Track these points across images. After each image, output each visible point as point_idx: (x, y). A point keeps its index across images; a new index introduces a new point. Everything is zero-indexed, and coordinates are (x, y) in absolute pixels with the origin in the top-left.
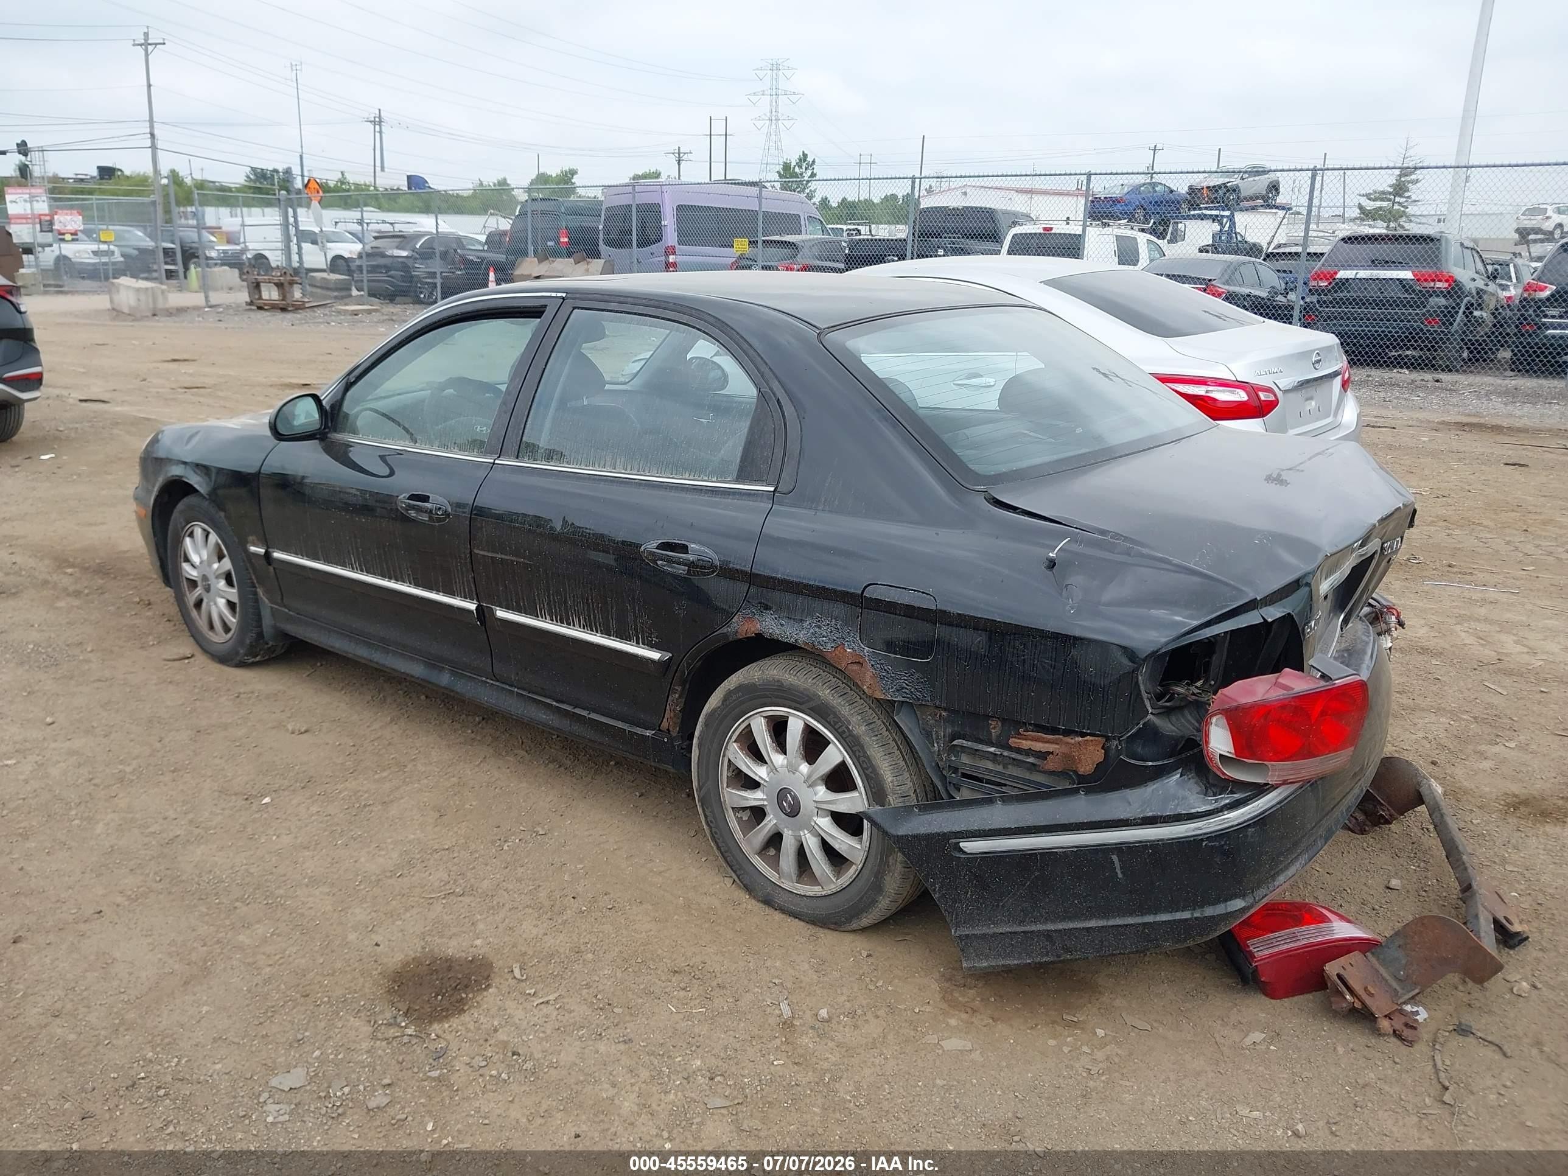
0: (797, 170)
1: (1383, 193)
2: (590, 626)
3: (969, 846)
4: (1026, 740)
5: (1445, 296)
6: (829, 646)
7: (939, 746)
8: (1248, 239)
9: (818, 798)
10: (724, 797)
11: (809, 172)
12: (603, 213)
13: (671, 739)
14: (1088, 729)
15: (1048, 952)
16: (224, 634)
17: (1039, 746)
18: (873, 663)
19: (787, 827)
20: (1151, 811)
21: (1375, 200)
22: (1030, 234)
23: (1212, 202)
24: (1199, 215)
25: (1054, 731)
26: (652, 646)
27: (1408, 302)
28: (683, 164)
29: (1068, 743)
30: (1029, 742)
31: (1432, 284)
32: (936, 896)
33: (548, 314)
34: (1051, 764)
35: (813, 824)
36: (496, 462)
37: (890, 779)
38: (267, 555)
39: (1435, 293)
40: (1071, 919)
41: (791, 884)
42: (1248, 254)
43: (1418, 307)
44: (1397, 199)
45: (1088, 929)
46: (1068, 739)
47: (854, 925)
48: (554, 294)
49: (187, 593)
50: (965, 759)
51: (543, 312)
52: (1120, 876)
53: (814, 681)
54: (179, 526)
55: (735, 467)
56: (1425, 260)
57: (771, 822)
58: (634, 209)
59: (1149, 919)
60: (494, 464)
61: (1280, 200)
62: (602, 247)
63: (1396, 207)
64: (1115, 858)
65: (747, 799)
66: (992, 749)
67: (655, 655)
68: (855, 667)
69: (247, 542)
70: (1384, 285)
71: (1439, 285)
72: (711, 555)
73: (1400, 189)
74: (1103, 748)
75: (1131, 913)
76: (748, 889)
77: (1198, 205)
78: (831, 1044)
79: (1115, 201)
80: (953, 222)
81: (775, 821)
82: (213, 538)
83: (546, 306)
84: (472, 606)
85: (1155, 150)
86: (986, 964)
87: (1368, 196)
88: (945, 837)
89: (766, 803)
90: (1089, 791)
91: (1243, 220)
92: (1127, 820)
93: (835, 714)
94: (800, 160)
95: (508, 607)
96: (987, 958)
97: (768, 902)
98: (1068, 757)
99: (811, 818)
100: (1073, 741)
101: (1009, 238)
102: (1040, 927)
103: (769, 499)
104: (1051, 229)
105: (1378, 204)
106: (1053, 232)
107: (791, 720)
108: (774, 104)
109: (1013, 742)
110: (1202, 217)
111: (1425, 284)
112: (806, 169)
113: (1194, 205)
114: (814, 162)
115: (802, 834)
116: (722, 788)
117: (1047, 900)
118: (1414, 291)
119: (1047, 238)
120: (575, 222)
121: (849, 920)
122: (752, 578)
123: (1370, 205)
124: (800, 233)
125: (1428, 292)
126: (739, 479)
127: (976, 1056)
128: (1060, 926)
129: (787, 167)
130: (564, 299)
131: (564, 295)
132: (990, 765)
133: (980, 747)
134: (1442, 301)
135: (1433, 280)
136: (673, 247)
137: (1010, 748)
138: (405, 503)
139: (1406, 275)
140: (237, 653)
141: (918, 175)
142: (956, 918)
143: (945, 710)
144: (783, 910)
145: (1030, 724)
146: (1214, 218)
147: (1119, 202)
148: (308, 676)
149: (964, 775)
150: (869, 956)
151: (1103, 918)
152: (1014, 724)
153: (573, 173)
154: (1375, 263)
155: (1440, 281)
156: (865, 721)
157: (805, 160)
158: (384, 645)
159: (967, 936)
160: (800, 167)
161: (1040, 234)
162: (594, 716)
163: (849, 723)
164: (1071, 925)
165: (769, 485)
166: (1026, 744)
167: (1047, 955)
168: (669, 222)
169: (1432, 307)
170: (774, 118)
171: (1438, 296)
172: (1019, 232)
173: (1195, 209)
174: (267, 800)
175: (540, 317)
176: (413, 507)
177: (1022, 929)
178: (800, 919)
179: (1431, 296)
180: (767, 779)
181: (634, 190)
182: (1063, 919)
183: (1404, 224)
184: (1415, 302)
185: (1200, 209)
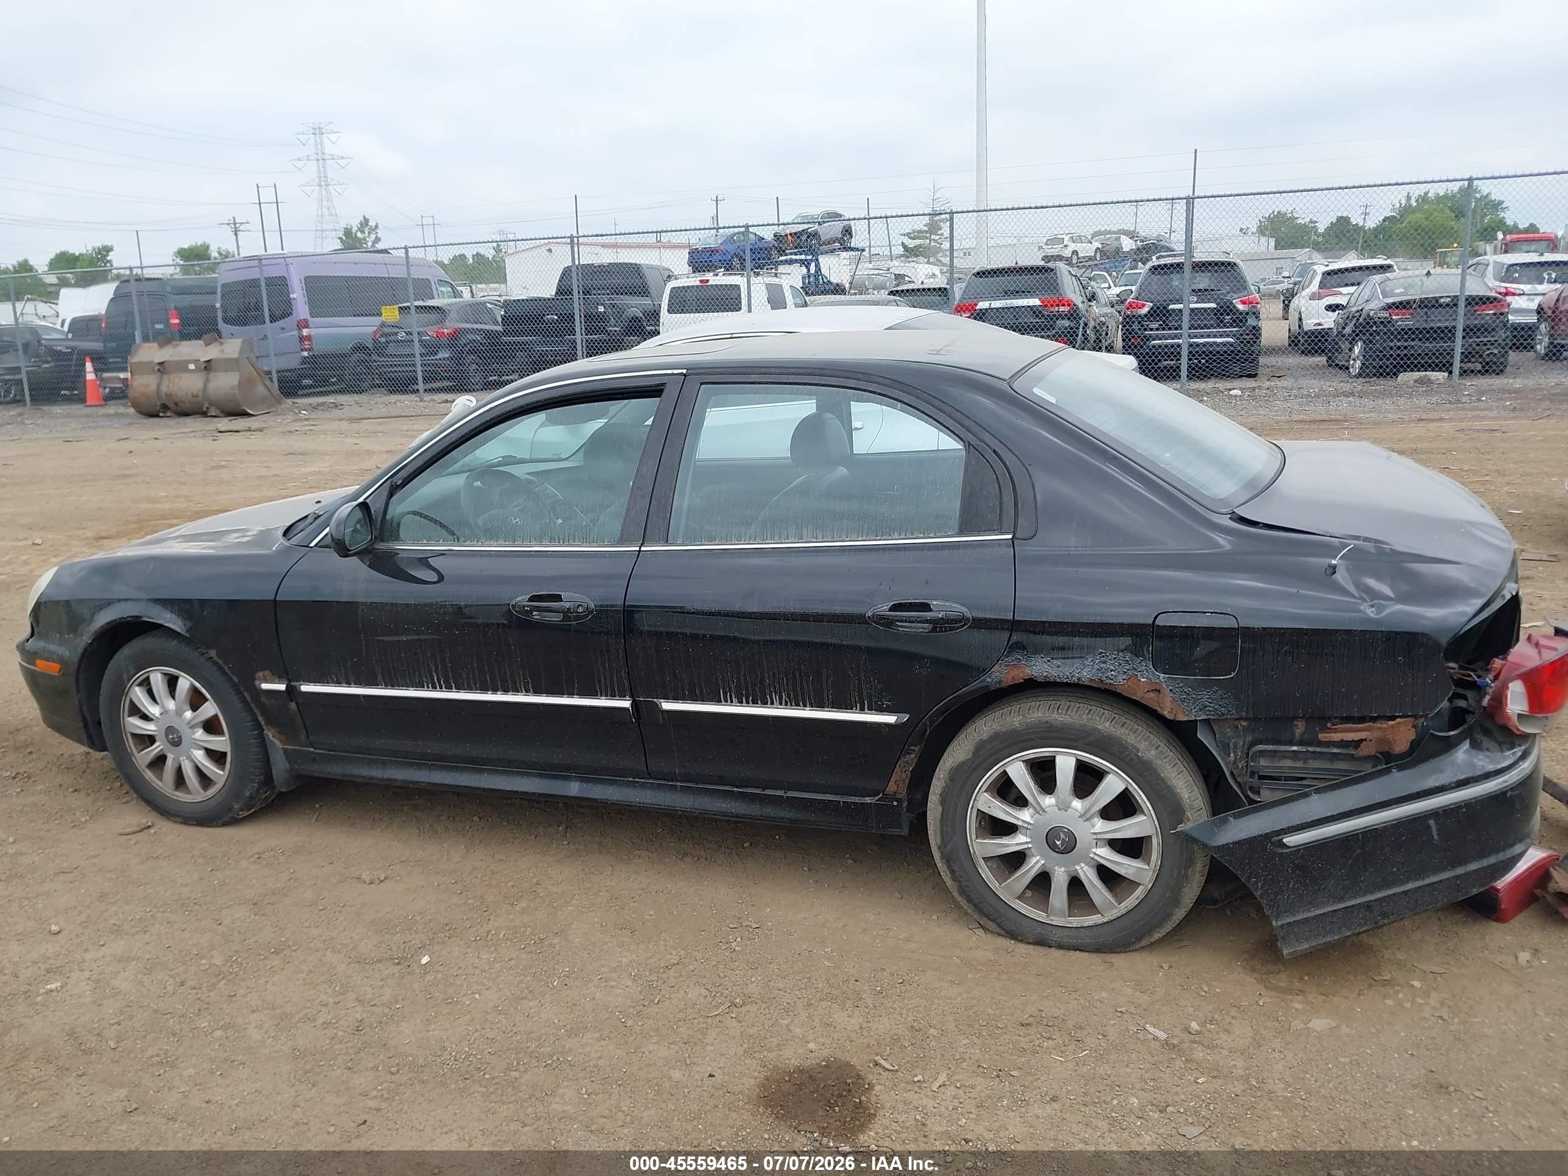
0: (359, 235)
1: (920, 232)
2: (797, 701)
3: (1291, 840)
4: (1335, 732)
5: (1069, 319)
6: (1120, 678)
7: (1236, 756)
8: (832, 280)
9: (1097, 829)
10: (973, 848)
11: (373, 237)
12: (219, 291)
13: (899, 801)
14: (1400, 712)
15: (1366, 922)
16: (202, 792)
17: (1350, 736)
18: (1171, 688)
19: (1058, 865)
20: (1462, 774)
21: (913, 238)
22: (683, 287)
23: (796, 248)
24: (786, 261)
25: (1362, 720)
26: (881, 710)
27: (1040, 326)
28: (240, 234)
29: (1380, 728)
30: (1339, 735)
31: (1057, 309)
32: (1257, 894)
33: (670, 393)
34: (1365, 750)
35: (1092, 855)
36: (643, 549)
37: (1186, 796)
38: (291, 691)
39: (1061, 316)
40: (1389, 886)
41: (1063, 919)
42: (833, 293)
43: (1048, 329)
44: (933, 237)
45: (1405, 893)
46: (1378, 725)
47: (1144, 943)
48: (676, 371)
49: (135, 752)
50: (1263, 762)
51: (662, 391)
52: (1436, 837)
53: (1090, 716)
54: (125, 676)
55: (955, 522)
56: (1043, 288)
57: (1035, 864)
58: (263, 284)
59: (1460, 871)
60: (640, 551)
61: (853, 243)
62: (222, 325)
63: (933, 244)
64: (1432, 822)
65: (1007, 846)
66: (1295, 748)
67: (890, 719)
68: (1152, 695)
69: (255, 679)
70: (1017, 313)
71: (1062, 309)
72: (957, 609)
73: (933, 228)
74: (1413, 727)
75: (1444, 869)
76: (1013, 935)
77: (784, 251)
78: (1225, 1052)
79: (713, 251)
80: (605, 279)
81: (1043, 862)
82: (185, 683)
83: (663, 384)
84: (626, 704)
85: (717, 201)
86: (1307, 946)
87: (908, 235)
88: (1267, 837)
89: (1030, 846)
90: (1401, 768)
91: (825, 261)
92: (1443, 786)
93: (1121, 744)
94: (361, 224)
95: (676, 698)
96: (1307, 940)
97: (1042, 942)
98: (1382, 741)
99: (1089, 850)
100: (1384, 725)
101: (667, 292)
102: (1359, 900)
103: (1008, 546)
104: (707, 281)
105: (918, 242)
106: (709, 283)
107: (1060, 761)
108: (322, 169)
109: (1322, 736)
110: (791, 262)
111: (1052, 309)
112: (369, 233)
113: (782, 252)
114: (376, 226)
115: (1078, 867)
116: (971, 840)
117: (1367, 874)
118: (1043, 316)
119: (705, 290)
120: (186, 301)
121: (1139, 939)
122: (1014, 625)
123: (911, 243)
124: (433, 298)
125: (1054, 315)
126: (961, 533)
127: (1344, 1029)
128: (1380, 895)
129: (348, 232)
130: (685, 375)
131: (684, 371)
132: (1289, 763)
133: (1283, 748)
134: (1066, 323)
135: (1058, 305)
136: (306, 321)
137: (1320, 744)
138: (527, 606)
139: (1035, 302)
140: (230, 809)
141: (575, 234)
142: (1277, 910)
143: (1246, 719)
144: (1060, 947)
145: (1336, 718)
146: (802, 262)
147: (718, 251)
148: (316, 820)
149: (1261, 778)
150: (1170, 967)
151: (1416, 880)
152: (1321, 719)
153: (108, 249)
154: (1007, 294)
155: (1064, 305)
156: (1153, 746)
157: (367, 225)
158: (476, 764)
159: (1289, 924)
160: (363, 232)
161: (697, 286)
162: (790, 794)
163: (1138, 751)
164: (1390, 892)
165: (1007, 533)
166: (1337, 737)
167: (1365, 924)
168: (298, 295)
169: (1060, 329)
170: (323, 182)
171: (1063, 319)
172: (676, 286)
173: (781, 255)
174: (425, 960)
175: (660, 396)
176: (538, 609)
177: (1342, 905)
178: (1080, 950)
179: (1057, 319)
180: (1032, 822)
181: (261, 263)
182: (1380, 888)
183: (942, 259)
184: (1046, 326)
185: (786, 255)
